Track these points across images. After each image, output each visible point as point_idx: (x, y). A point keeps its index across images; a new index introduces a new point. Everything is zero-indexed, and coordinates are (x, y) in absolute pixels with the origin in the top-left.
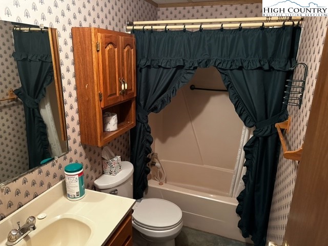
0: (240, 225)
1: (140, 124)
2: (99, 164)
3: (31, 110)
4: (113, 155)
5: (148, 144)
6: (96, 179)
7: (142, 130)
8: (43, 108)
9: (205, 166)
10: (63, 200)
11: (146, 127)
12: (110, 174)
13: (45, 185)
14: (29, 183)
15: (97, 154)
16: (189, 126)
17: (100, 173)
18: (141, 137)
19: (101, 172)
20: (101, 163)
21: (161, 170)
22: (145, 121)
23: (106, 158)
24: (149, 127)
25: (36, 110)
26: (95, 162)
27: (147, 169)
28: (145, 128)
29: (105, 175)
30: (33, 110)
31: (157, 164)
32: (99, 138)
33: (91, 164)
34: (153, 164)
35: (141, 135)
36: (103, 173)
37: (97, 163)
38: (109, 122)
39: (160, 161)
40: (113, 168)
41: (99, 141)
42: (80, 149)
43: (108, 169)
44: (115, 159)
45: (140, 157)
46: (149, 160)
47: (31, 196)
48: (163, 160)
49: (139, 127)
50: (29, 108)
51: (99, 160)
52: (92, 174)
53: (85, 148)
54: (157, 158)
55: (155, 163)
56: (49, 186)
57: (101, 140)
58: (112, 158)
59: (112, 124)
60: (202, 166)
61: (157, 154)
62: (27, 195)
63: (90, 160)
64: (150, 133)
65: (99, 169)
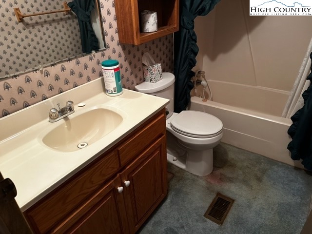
0: (290, 147)
1: (185, 30)
2: (140, 70)
3: (84, 23)
4: (154, 62)
5: (192, 55)
6: (137, 84)
7: (187, 38)
8: (94, 22)
9: (259, 87)
10: (102, 95)
11: (192, 34)
12: (151, 81)
13: (84, 78)
14: (68, 71)
15: (137, 58)
16: (245, 39)
17: (140, 80)
18: (185, 46)
19: (142, 79)
20: (142, 69)
21: (207, 90)
22: (190, 27)
23: (146, 64)
24: (194, 34)
25: (88, 23)
26: (135, 67)
27: (190, 84)
28: (190, 35)
29: (145, 82)
30: (86, 23)
31: (203, 83)
32: (135, 34)
33: (131, 68)
34: (199, 82)
35: (186, 44)
36: (144, 81)
37: (137, 69)
38: (147, 20)
39: (208, 81)
40: (153, 74)
41: (135, 38)
42: (119, 49)
43: (148, 77)
44: (156, 66)
45: (183, 69)
46: (193, 74)
47: (71, 85)
48: (210, 80)
49: (184, 34)
50: (83, 22)
51: (139, 66)
52: (132, 78)
53: (124, 49)
54: (204, 77)
55: (201, 81)
56: (89, 80)
57: (137, 38)
58: (152, 64)
59: (151, 24)
60: (256, 87)
61: (204, 72)
62: (67, 82)
63: (130, 63)
64: (196, 42)
65: (140, 75)
